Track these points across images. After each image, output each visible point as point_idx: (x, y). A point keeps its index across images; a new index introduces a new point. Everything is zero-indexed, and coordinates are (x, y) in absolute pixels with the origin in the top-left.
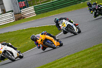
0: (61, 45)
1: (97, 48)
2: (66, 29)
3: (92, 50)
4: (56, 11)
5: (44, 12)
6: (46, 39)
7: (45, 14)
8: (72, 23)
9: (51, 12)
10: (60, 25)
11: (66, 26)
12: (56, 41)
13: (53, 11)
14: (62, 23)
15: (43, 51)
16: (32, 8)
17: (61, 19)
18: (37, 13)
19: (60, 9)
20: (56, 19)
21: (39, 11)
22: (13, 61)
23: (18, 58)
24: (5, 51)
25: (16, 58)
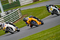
0: (42, 24)
2: (52, 11)
6: (32, 21)
8: (57, 8)
10: (49, 9)
11: (53, 10)
12: (39, 22)
14: (50, 8)
15: (31, 28)
17: (50, 6)
20: (47, 5)
22: (12, 33)
23: (17, 32)
25: (14, 32)
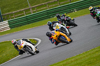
1: (70, 60)
3: (65, 62)
4: (30, 25)
5: (18, 26)
6: (61, 36)
7: (19, 28)
9: (25, 26)
13: (27, 25)
16: (6, 22)
18: (11, 27)
19: (34, 23)
21: (13, 25)
24: (25, 46)
